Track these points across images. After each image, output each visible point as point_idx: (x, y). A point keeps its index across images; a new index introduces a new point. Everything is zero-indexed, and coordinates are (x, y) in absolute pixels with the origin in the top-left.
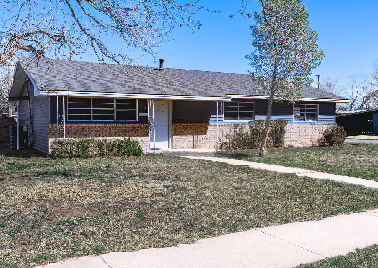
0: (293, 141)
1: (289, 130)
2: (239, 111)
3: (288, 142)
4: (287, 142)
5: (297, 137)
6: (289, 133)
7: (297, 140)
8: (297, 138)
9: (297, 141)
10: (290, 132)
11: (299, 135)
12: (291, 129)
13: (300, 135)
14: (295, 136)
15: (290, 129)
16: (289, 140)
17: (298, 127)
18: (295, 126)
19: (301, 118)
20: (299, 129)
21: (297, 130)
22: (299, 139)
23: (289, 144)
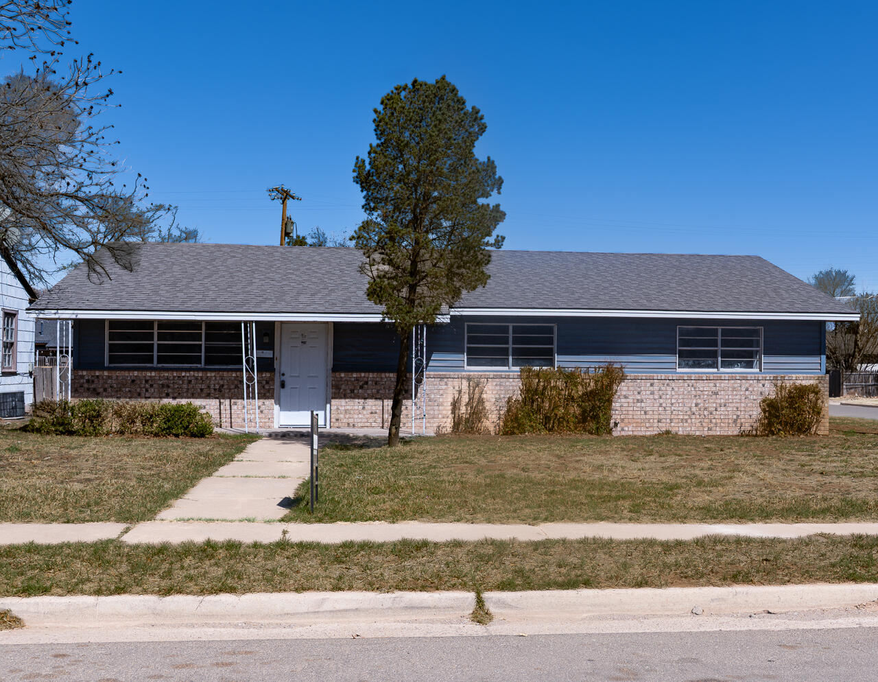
0: (674, 421)
1: (661, 393)
3: (659, 422)
4: (656, 421)
5: (687, 409)
6: (661, 401)
7: (686, 417)
8: (689, 413)
9: (689, 421)
10: (664, 397)
11: (694, 405)
12: (669, 389)
13: (696, 406)
14: (680, 409)
15: (663, 388)
16: (662, 417)
17: (691, 384)
18: (680, 381)
19: (704, 361)
20: (693, 389)
21: (689, 392)
22: (693, 417)
23: (664, 427)
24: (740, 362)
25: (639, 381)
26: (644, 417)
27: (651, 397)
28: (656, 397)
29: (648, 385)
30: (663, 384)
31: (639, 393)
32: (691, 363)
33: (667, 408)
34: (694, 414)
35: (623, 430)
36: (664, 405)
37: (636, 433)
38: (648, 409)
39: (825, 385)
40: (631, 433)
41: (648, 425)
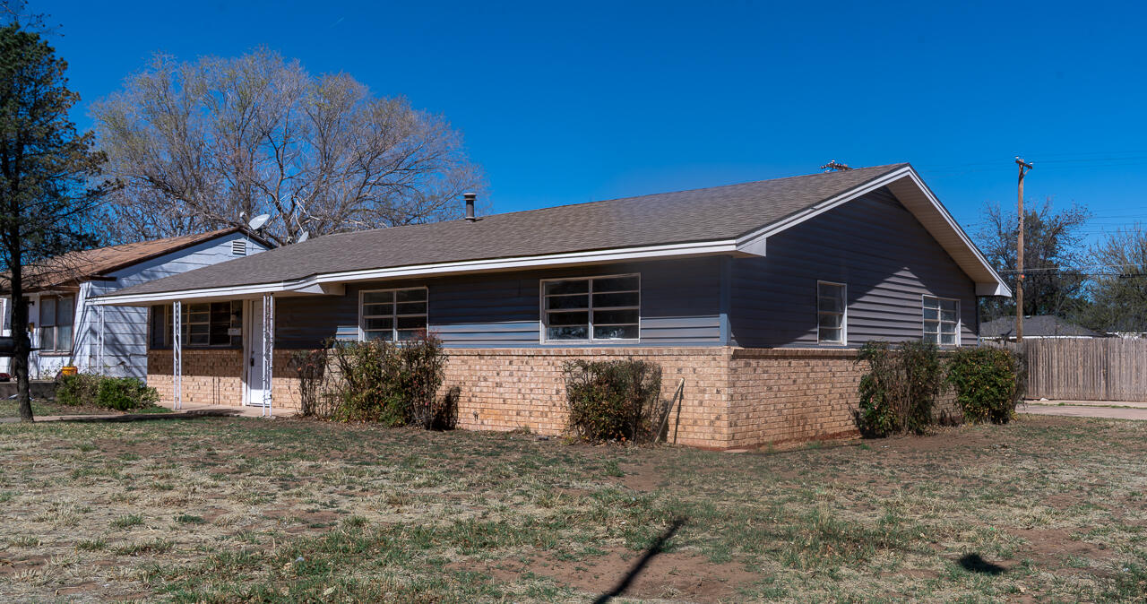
0: (535, 414)
1: (520, 373)
2: (394, 316)
3: (518, 414)
4: (515, 413)
5: (546, 397)
6: (520, 385)
7: (547, 409)
8: (549, 403)
9: (549, 414)
10: (523, 379)
11: (554, 392)
12: (528, 368)
13: (557, 393)
14: (539, 397)
15: (522, 368)
16: (521, 408)
17: (551, 362)
18: (540, 358)
19: (575, 329)
20: (553, 369)
21: (549, 373)
22: (554, 409)
23: (521, 422)
24: (617, 328)
25: (498, 357)
26: (503, 407)
27: (510, 379)
28: (515, 380)
29: (507, 362)
30: (522, 362)
31: (498, 374)
32: (560, 331)
33: (527, 396)
34: (554, 405)
35: (482, 423)
36: (523, 391)
37: (494, 429)
38: (507, 396)
39: (722, 364)
40: (490, 428)
41: (507, 418)
